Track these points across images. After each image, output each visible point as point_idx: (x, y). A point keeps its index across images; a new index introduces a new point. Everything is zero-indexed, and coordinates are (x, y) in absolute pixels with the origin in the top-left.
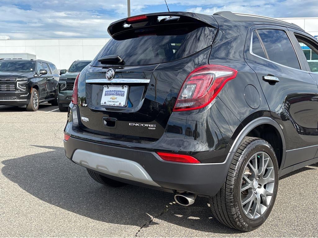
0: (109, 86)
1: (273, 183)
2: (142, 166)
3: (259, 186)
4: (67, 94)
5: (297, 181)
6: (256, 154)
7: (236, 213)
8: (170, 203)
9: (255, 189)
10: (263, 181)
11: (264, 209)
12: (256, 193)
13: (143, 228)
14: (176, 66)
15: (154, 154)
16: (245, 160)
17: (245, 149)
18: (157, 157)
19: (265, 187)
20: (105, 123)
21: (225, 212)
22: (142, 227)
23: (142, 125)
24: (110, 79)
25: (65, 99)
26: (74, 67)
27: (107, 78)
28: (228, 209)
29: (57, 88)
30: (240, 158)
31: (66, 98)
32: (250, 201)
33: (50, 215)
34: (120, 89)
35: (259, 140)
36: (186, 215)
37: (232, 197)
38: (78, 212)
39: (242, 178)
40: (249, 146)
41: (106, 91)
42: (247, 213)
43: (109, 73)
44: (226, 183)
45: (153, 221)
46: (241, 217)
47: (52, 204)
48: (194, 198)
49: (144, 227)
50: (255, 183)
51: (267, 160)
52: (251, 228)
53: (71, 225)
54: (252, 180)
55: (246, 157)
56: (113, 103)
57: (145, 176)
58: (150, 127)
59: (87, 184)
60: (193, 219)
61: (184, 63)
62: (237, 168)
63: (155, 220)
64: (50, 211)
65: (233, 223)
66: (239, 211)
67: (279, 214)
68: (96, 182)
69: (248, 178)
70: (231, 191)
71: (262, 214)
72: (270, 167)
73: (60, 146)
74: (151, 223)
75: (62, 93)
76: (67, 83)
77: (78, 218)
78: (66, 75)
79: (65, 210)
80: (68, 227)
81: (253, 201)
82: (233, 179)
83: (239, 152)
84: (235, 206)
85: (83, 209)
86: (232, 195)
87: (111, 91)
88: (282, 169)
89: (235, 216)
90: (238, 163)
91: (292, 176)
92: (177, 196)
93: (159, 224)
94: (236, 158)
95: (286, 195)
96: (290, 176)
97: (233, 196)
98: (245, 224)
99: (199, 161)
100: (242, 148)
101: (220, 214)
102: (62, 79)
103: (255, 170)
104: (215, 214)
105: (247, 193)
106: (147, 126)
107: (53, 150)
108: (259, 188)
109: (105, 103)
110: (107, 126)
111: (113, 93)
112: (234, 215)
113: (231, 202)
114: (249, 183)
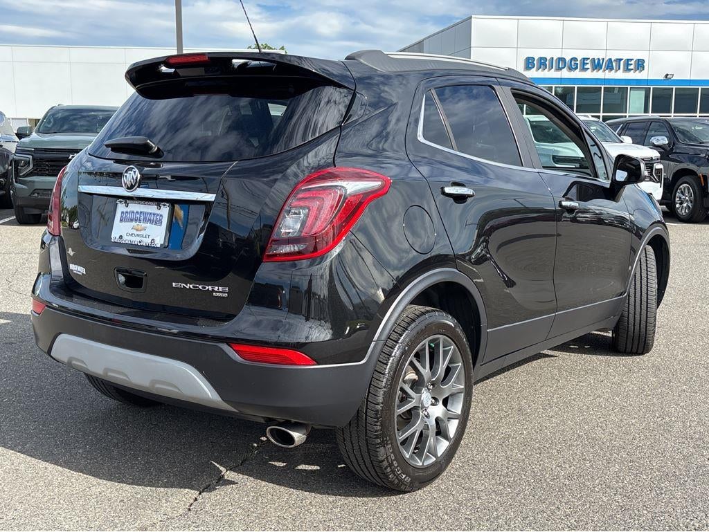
0: (128, 201)
1: (459, 394)
2: (200, 371)
3: (433, 401)
4: (36, 184)
5: (518, 383)
6: (426, 341)
7: (387, 458)
8: (262, 438)
9: (425, 407)
10: (441, 391)
11: (443, 446)
12: (428, 416)
13: (204, 494)
14: (266, 166)
15: (225, 347)
16: (405, 354)
17: (404, 331)
18: (230, 355)
19: (445, 403)
20: (122, 279)
21: (366, 456)
22: (203, 491)
23: (200, 287)
24: (131, 188)
25: (30, 196)
26: (49, 122)
27: (124, 185)
28: (371, 451)
29: (10, 167)
30: (395, 351)
31: (33, 193)
32: (415, 432)
33: (5, 472)
34: (152, 209)
35: (433, 314)
36: (292, 463)
37: (379, 428)
38: (66, 465)
39: (399, 389)
40: (413, 325)
41: (123, 212)
42: (408, 457)
43: (128, 175)
44: (367, 401)
45: (226, 477)
46: (396, 465)
47: (9, 448)
48: (305, 431)
49: (207, 491)
50: (426, 396)
51: (449, 351)
52: (417, 484)
53: (52, 494)
54: (418, 391)
55: (407, 348)
56: (138, 239)
57: (205, 391)
58: (216, 292)
59: (86, 402)
60: (306, 470)
61: (285, 161)
62: (390, 369)
63: (229, 475)
64: (5, 464)
65: (382, 476)
66: (392, 453)
67: (475, 452)
68: (104, 397)
69: (412, 388)
70: (376, 414)
71: (439, 455)
72: (454, 363)
73: (22, 312)
74: (222, 481)
75: (23, 183)
76: (33, 159)
77: (67, 477)
78: (33, 142)
79: (37, 460)
80: (44, 496)
81: (422, 431)
82: (381, 392)
83: (394, 339)
84: (384, 444)
85: (78, 457)
86: (379, 424)
87: (133, 212)
88: (481, 365)
89: (385, 463)
90: (390, 361)
91: (510, 372)
92: (271, 429)
93: (237, 483)
94: (386, 350)
95: (494, 412)
96: (506, 373)
97: (381, 425)
98: (405, 477)
99: (315, 360)
100: (399, 330)
101: (356, 459)
102: (22, 150)
103: (426, 372)
104: (348, 461)
105: (409, 417)
106: (210, 288)
107: (6, 321)
108: (433, 405)
109: (121, 237)
110: (124, 286)
111: (139, 216)
112: (383, 461)
113: (377, 437)
114: (412, 398)
